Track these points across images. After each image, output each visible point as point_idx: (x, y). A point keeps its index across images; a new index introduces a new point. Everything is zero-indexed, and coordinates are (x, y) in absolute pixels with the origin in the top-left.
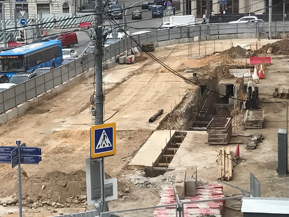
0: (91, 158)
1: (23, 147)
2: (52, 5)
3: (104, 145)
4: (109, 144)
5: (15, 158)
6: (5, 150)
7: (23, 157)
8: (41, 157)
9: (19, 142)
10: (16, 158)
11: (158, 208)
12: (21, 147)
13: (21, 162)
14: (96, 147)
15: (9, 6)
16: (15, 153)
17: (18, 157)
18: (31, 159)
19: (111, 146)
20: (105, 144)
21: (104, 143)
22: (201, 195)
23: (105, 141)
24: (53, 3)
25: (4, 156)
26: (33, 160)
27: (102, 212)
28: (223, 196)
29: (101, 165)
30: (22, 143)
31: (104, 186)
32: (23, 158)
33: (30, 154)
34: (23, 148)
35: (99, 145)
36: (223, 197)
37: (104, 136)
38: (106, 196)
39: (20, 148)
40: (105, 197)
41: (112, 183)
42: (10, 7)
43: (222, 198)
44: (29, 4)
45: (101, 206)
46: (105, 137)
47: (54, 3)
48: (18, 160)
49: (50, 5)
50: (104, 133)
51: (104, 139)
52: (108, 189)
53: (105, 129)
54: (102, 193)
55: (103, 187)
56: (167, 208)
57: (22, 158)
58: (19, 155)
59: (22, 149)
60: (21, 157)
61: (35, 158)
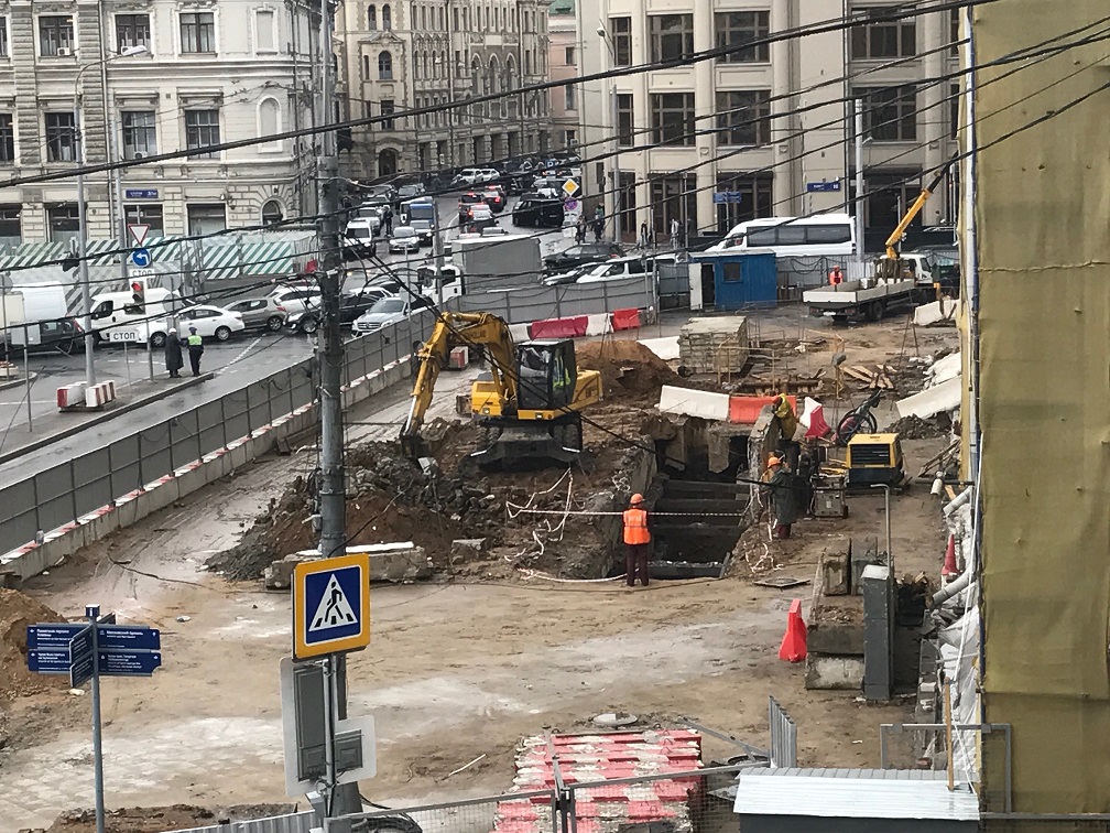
0: (295, 659)
1: (107, 625)
2: (233, 207)
3: (334, 621)
4: (348, 616)
5: (82, 658)
6: (54, 635)
7: (106, 654)
8: (159, 655)
9: (96, 611)
10: (85, 660)
11: (509, 801)
12: (99, 626)
13: (100, 670)
14: (308, 627)
15: (107, 211)
16: (83, 642)
17: (92, 655)
18: (131, 660)
19: (355, 621)
20: (338, 617)
21: (333, 612)
22: (636, 760)
23: (337, 607)
24: (234, 203)
25: (50, 652)
26: (137, 665)
27: (330, 816)
28: (700, 763)
29: (325, 677)
30: (104, 613)
31: (335, 739)
32: (106, 658)
33: (126, 647)
34: (105, 630)
35: (320, 620)
36: (700, 768)
37: (335, 592)
38: (343, 770)
39: (99, 630)
40: (339, 771)
41: (360, 731)
42: (109, 215)
43: (697, 769)
44: (165, 204)
45: (326, 798)
46: (338, 595)
47: (239, 203)
48: (91, 663)
49: (227, 208)
50: (334, 584)
51: (335, 602)
52: (348, 747)
53: (336, 573)
54: (328, 759)
55: (332, 743)
56: (533, 801)
57: (103, 657)
58: (95, 649)
59: (102, 633)
60: (100, 654)
61: (140, 657)
